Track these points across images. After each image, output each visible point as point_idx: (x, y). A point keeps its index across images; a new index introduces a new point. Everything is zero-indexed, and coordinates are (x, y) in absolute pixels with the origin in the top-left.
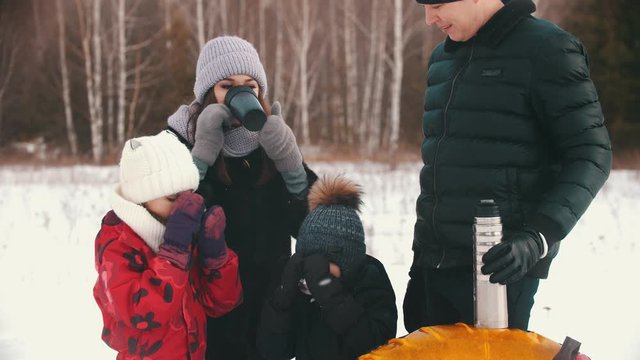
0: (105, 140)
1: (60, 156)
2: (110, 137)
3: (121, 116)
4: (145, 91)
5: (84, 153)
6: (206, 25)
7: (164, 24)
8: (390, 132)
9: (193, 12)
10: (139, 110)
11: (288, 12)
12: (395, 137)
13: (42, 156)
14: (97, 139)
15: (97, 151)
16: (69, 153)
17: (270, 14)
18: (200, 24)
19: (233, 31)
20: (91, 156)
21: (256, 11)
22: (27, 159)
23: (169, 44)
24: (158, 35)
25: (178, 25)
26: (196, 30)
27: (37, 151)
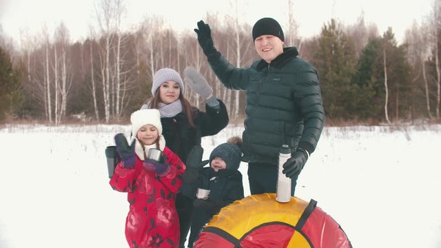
0: (111, 113)
1: (91, 120)
2: (113, 112)
3: (118, 103)
4: (128, 92)
5: (102, 119)
6: (155, 63)
7: (136, 63)
8: (235, 110)
9: (149, 57)
10: (125, 101)
11: (190, 58)
12: (237, 112)
13: (84, 120)
14: (107, 113)
15: (107, 118)
16: (95, 119)
17: (182, 59)
18: (152, 62)
19: (166, 66)
20: (105, 120)
21: (176, 56)
22: (78, 121)
23: (138, 72)
24: (134, 68)
25: (142, 63)
26: (150, 65)
27: (82, 118)
